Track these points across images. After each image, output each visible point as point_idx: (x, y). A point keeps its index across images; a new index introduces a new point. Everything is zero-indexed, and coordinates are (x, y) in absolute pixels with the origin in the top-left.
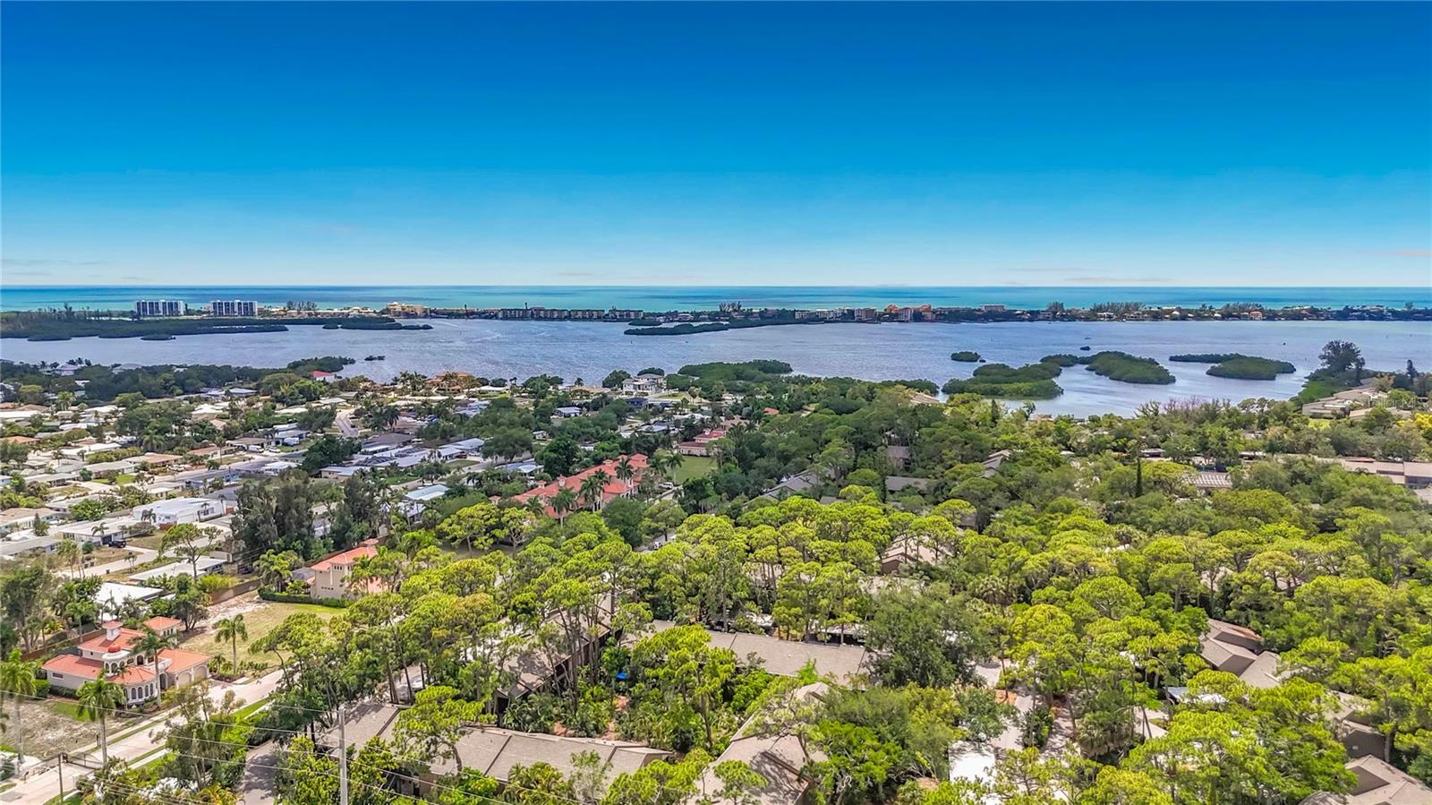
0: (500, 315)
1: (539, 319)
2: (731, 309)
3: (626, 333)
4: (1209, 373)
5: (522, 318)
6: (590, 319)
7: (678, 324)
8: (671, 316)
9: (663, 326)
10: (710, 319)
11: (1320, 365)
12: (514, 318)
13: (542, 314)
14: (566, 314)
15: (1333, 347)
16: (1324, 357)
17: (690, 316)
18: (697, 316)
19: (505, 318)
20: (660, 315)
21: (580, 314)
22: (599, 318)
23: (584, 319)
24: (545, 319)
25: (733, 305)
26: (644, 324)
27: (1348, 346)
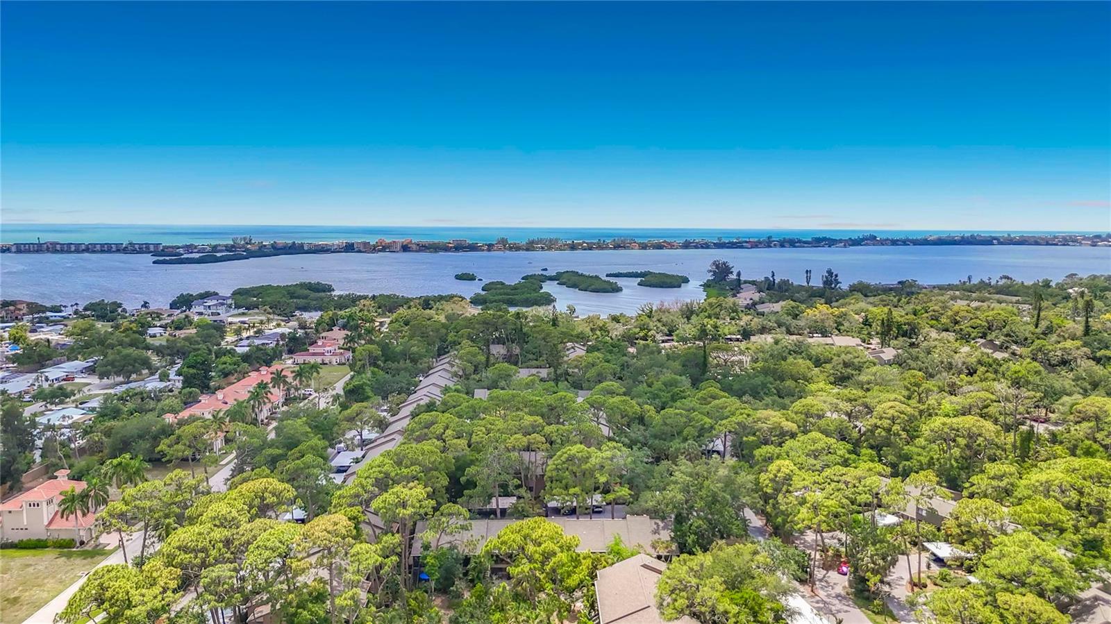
0: (14, 249)
1: (56, 251)
2: (243, 242)
3: (154, 263)
4: (639, 284)
5: (37, 251)
6: (109, 251)
7: (202, 255)
8: (189, 248)
9: (185, 256)
10: (227, 251)
11: (710, 277)
12: (29, 251)
13: (58, 247)
14: (83, 247)
15: (716, 264)
16: (711, 271)
17: (208, 248)
18: (215, 248)
19: (19, 251)
20: (179, 248)
21: (98, 247)
22: (118, 251)
23: (102, 251)
24: (62, 251)
25: (245, 239)
26: (167, 255)
27: (724, 264)
